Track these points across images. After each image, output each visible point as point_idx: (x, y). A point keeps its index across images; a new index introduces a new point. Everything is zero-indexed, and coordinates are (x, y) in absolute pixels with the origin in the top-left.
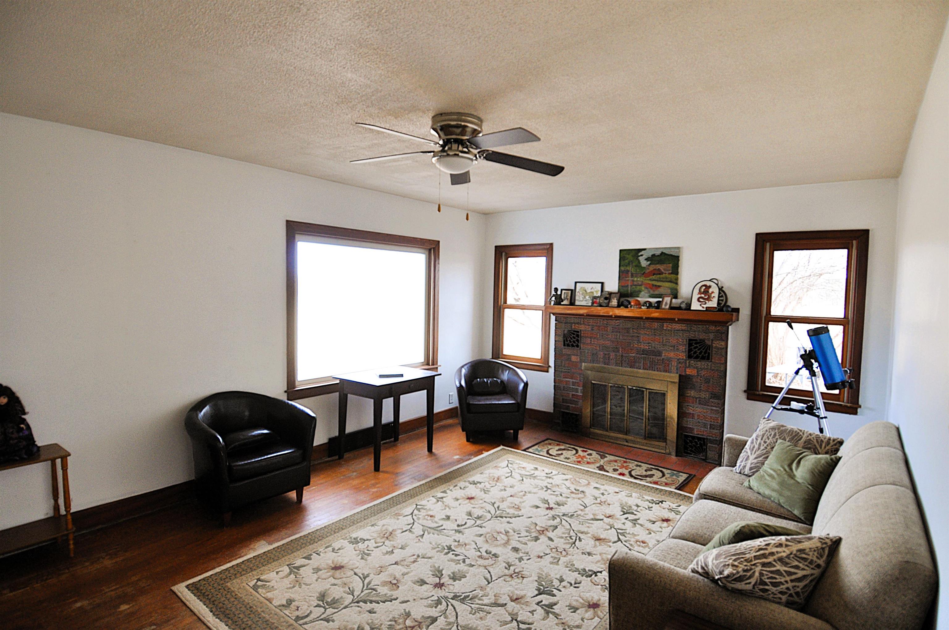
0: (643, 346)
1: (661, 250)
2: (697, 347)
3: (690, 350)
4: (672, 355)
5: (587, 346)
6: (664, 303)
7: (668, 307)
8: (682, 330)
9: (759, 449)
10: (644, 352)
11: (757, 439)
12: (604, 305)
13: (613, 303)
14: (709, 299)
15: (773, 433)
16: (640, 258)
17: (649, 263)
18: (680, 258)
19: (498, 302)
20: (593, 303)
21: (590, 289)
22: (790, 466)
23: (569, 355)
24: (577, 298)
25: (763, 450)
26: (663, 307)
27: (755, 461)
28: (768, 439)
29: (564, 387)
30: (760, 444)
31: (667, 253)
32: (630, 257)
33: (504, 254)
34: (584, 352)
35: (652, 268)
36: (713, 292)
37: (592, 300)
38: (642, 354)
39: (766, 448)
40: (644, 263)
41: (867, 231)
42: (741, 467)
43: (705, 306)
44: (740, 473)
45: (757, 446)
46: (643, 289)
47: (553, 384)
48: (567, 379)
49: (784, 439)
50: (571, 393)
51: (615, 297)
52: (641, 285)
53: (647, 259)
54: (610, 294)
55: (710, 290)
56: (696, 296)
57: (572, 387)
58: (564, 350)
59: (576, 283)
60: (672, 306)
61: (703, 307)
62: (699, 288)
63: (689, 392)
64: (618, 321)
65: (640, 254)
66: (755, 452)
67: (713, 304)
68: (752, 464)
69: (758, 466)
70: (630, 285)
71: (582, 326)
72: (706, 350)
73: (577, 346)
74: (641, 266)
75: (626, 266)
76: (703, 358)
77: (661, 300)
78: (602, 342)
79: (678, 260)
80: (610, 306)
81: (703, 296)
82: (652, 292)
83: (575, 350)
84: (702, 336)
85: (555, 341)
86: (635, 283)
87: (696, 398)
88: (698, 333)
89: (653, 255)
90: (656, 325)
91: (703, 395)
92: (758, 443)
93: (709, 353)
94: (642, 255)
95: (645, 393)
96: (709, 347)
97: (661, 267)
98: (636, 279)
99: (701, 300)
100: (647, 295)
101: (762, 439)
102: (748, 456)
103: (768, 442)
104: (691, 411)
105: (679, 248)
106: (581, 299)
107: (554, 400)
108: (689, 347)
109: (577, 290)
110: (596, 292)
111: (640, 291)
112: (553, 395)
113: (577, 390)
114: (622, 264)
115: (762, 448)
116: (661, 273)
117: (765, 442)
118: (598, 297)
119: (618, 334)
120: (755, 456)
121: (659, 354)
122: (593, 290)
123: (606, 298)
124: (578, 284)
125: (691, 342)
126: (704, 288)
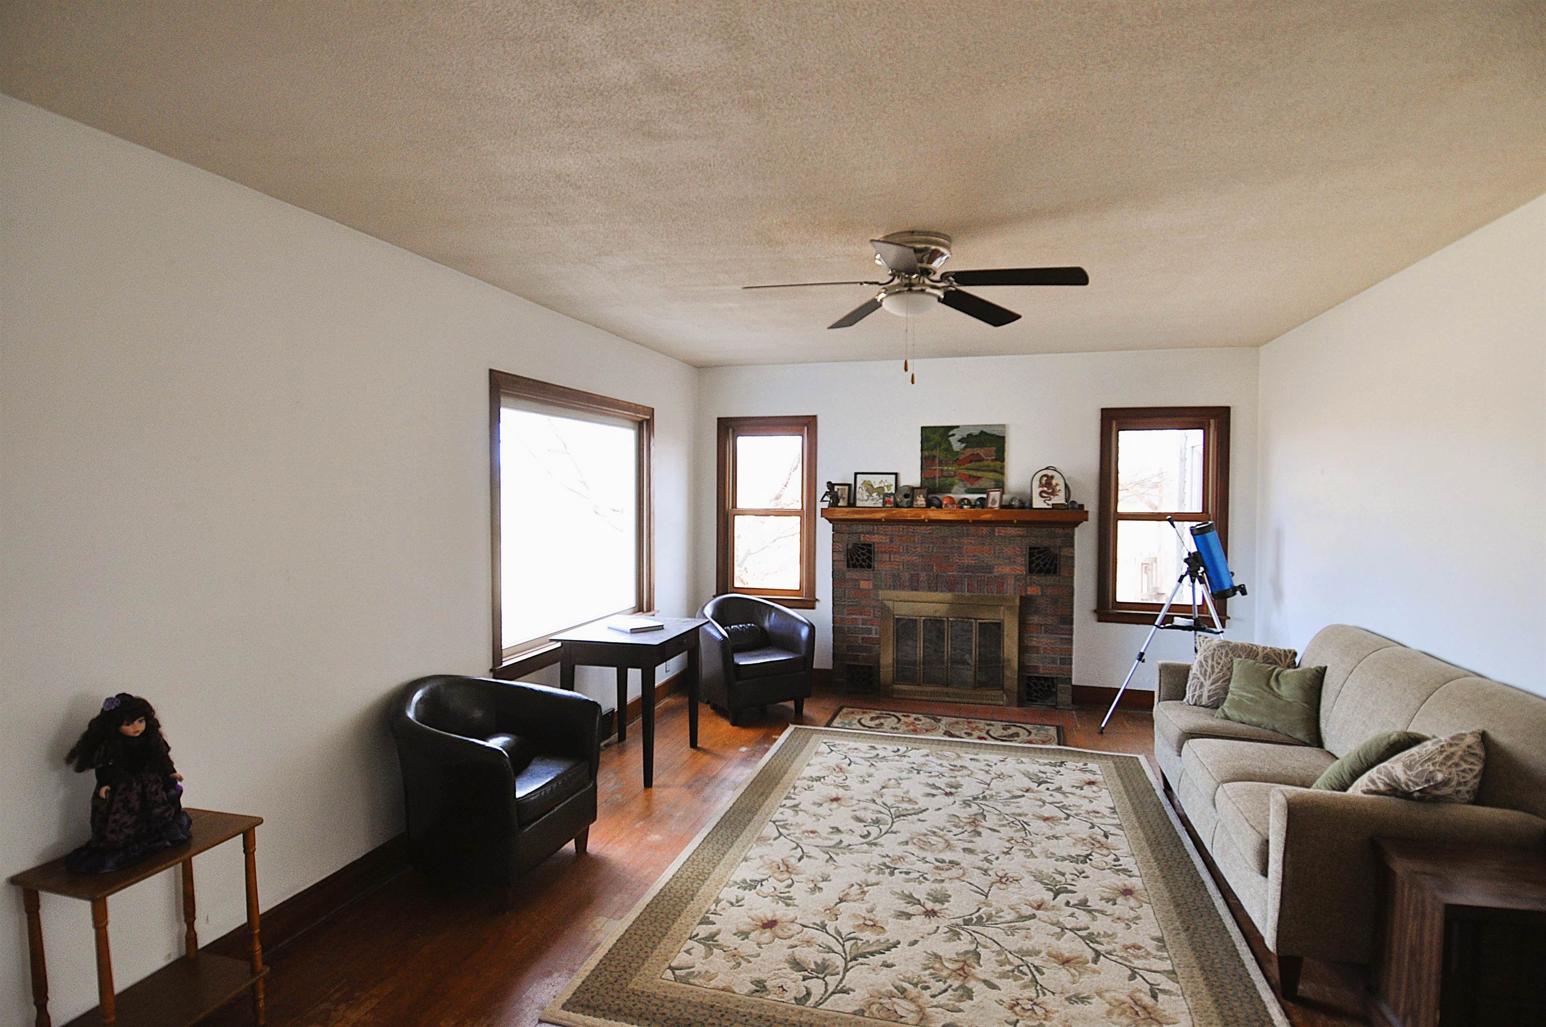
0: (966, 561)
1: (981, 429)
2: (1039, 558)
3: (1031, 562)
4: (1007, 570)
5: (884, 565)
6: (990, 500)
7: (997, 505)
8: (1020, 536)
9: (1213, 672)
10: (968, 568)
11: (1206, 661)
12: (904, 504)
13: (919, 503)
14: (1053, 493)
15: (1224, 652)
16: (951, 439)
17: (964, 445)
18: (1006, 440)
19: (725, 506)
20: (884, 503)
21: (877, 482)
22: (1268, 684)
23: (857, 580)
24: (858, 496)
25: (1219, 672)
26: (990, 505)
27: (1213, 687)
28: (1221, 659)
29: (848, 628)
30: (1212, 666)
31: (988, 432)
32: (937, 437)
33: (731, 431)
34: (880, 574)
35: (969, 452)
36: (1057, 485)
37: (884, 499)
38: (967, 572)
39: (1221, 670)
40: (957, 446)
41: (1228, 409)
42: (1195, 697)
43: (1050, 502)
44: (1195, 705)
45: (1209, 670)
46: (957, 481)
47: (832, 625)
48: (854, 617)
49: (1240, 656)
50: (860, 636)
51: (921, 493)
52: (953, 476)
53: (961, 441)
54: (913, 489)
55: (1054, 482)
56: (1036, 490)
57: (860, 626)
58: (847, 574)
59: (856, 474)
60: (1003, 504)
61: (1048, 505)
62: (1038, 479)
63: (1032, 618)
64: (930, 527)
65: (950, 433)
66: (1210, 677)
67: (1060, 499)
68: (1209, 691)
69: (1218, 693)
70: (937, 476)
71: (876, 536)
72: (1052, 561)
73: (869, 566)
74: (952, 450)
75: (932, 450)
76: (1048, 572)
77: (984, 496)
78: (906, 558)
79: (1004, 442)
80: (915, 506)
81: (1045, 489)
82: (969, 486)
83: (866, 573)
84: (1046, 543)
85: (833, 561)
86: (945, 474)
87: (1041, 625)
88: (1041, 539)
89: (970, 435)
90: (985, 530)
91: (1049, 621)
92: (1209, 666)
93: (1056, 565)
94: (953, 435)
95: (974, 624)
96: (1056, 557)
97: (981, 452)
98: (946, 468)
99: (1044, 495)
100: (963, 490)
101: (1213, 660)
102: (1202, 683)
103: (1222, 662)
104: (1035, 644)
105: (1004, 426)
106: (866, 498)
107: (834, 649)
108: (1030, 557)
109: (858, 485)
110: (887, 486)
111: (952, 485)
112: (832, 642)
113: (869, 631)
114: (924, 448)
115: (1217, 670)
116: (981, 460)
117: (1219, 664)
118: (891, 494)
119: (931, 546)
120: (1211, 681)
121: (989, 569)
122: (882, 485)
123: (906, 496)
124: (858, 476)
125: (1033, 552)
126: (1045, 478)
